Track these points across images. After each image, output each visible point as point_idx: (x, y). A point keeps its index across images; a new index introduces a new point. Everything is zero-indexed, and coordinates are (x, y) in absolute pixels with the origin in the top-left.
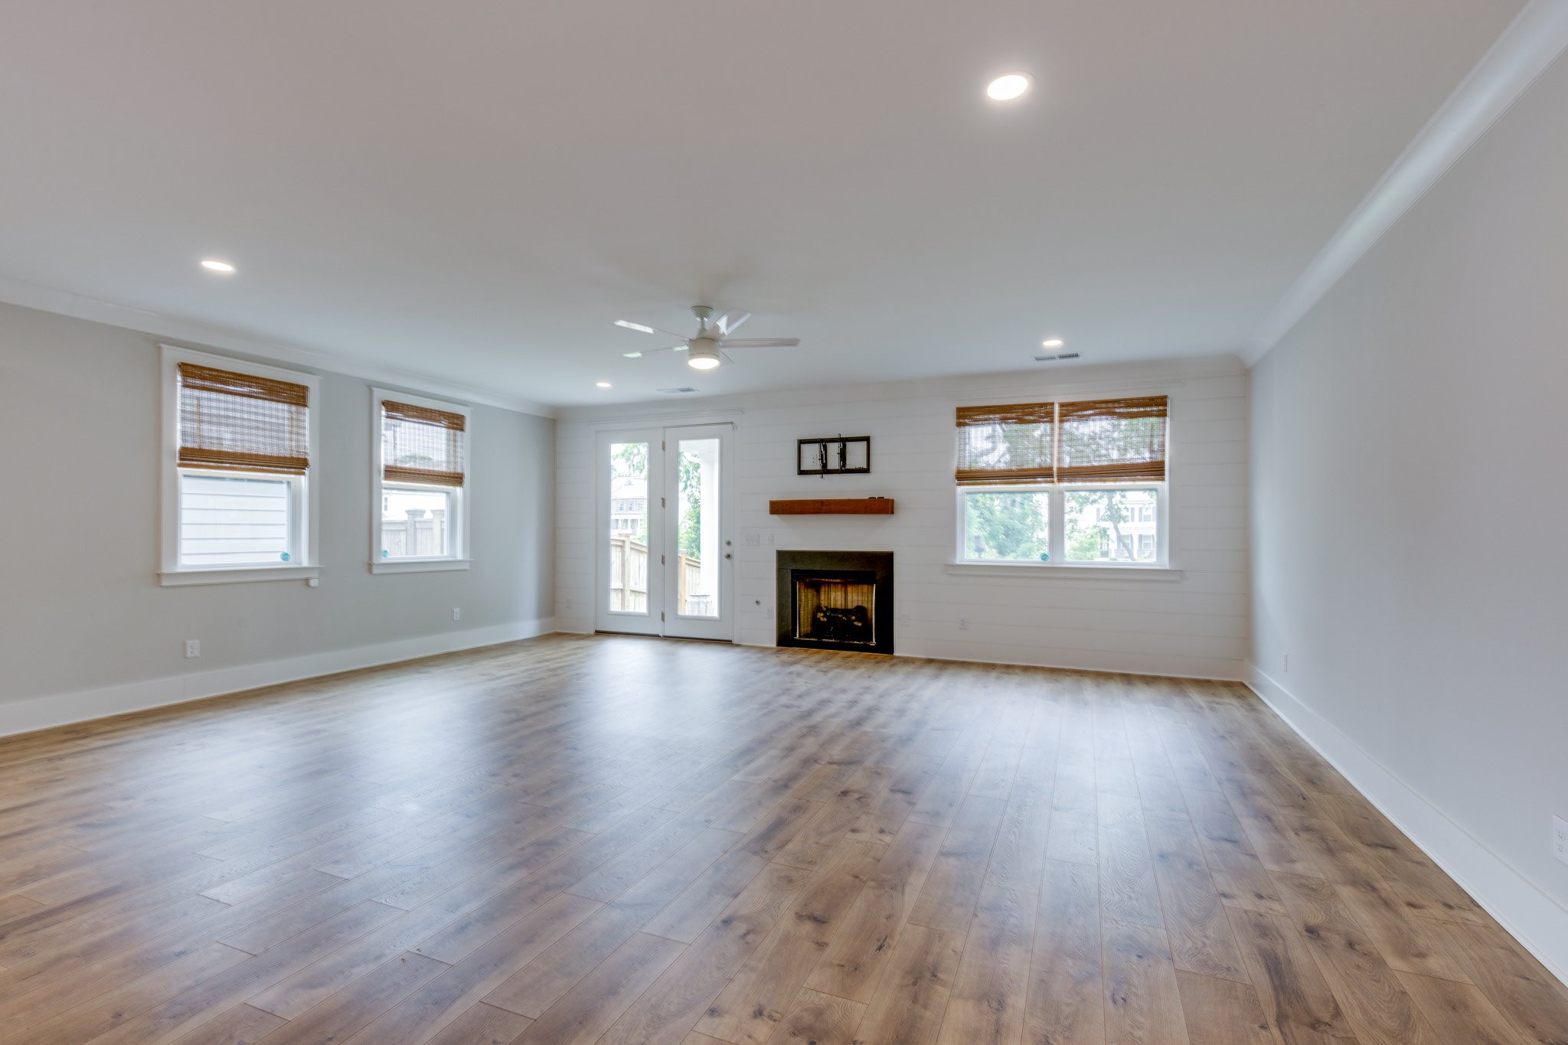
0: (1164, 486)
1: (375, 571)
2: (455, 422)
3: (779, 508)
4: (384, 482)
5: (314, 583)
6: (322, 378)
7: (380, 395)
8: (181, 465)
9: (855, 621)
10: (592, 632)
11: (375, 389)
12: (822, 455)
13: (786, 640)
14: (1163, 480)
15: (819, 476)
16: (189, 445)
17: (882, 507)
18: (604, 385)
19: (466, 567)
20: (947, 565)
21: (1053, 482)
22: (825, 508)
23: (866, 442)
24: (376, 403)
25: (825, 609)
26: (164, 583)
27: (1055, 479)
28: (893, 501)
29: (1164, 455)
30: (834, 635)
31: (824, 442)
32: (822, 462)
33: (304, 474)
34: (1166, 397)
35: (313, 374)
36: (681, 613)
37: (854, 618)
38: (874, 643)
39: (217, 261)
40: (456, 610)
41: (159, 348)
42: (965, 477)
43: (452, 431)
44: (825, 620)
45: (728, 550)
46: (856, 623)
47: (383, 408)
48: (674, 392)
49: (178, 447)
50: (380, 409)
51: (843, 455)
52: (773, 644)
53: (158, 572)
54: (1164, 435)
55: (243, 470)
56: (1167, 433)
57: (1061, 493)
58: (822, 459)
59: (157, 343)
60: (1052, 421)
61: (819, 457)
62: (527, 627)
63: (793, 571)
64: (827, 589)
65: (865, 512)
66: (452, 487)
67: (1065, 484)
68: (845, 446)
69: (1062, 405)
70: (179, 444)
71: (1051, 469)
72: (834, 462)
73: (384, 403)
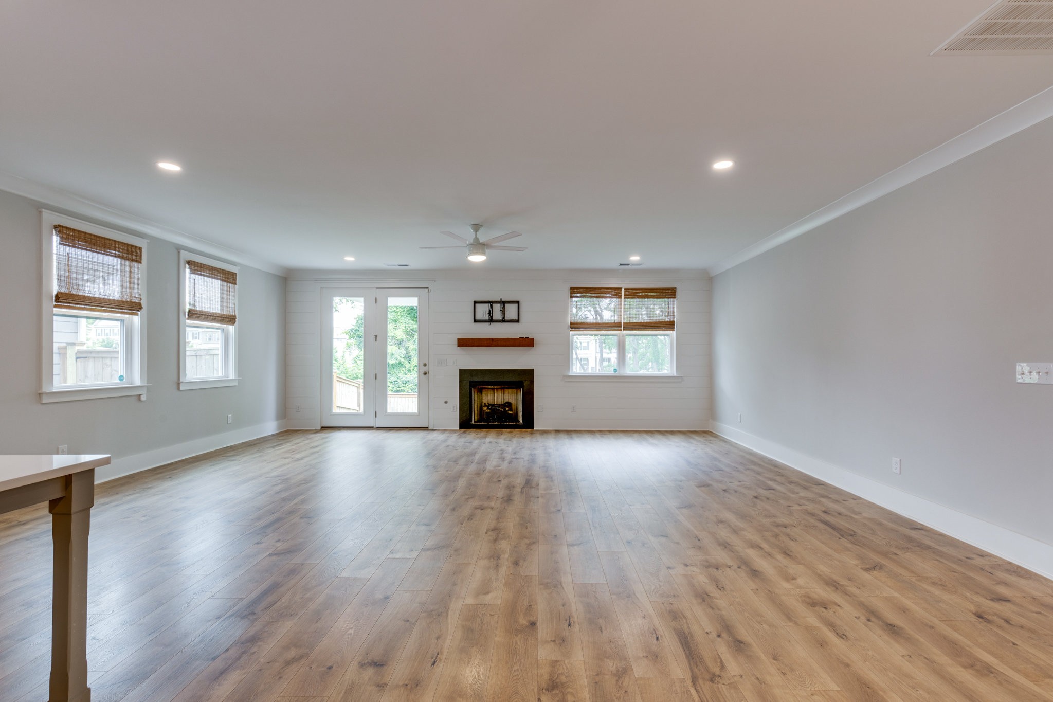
0: (673, 334)
1: (182, 388)
2: (228, 277)
3: (463, 343)
4: (188, 322)
5: (143, 398)
6: (149, 241)
7: (185, 255)
8: (56, 306)
9: (508, 411)
10: (319, 428)
11: (182, 252)
12: (490, 311)
13: (465, 424)
14: (674, 330)
15: (488, 323)
16: (63, 290)
17: (527, 343)
18: (350, 259)
19: (236, 384)
20: (564, 376)
21: (621, 330)
22: (494, 343)
23: (517, 304)
24: (182, 263)
25: (487, 405)
26: (44, 401)
27: (622, 329)
28: (533, 339)
29: (674, 318)
30: (498, 419)
31: (490, 303)
32: (490, 315)
33: (137, 315)
34: (676, 288)
35: (142, 238)
36: (389, 411)
37: (507, 409)
38: (521, 423)
39: (170, 163)
40: (230, 415)
41: (40, 212)
42: (575, 326)
43: (225, 284)
44: (489, 411)
45: (425, 369)
46: (509, 412)
47: (187, 266)
48: (395, 266)
49: (55, 293)
50: (185, 267)
51: (503, 311)
52: (458, 428)
53: (40, 392)
54: (674, 308)
55: (99, 311)
56: (675, 306)
57: (623, 336)
58: (490, 313)
59: (39, 207)
60: (620, 297)
61: (488, 312)
62: (270, 427)
63: (471, 382)
64: (492, 393)
65: (519, 346)
66: (225, 326)
67: (625, 332)
68: (504, 306)
69: (625, 289)
70: (55, 290)
71: (620, 323)
72: (497, 315)
73: (188, 262)
